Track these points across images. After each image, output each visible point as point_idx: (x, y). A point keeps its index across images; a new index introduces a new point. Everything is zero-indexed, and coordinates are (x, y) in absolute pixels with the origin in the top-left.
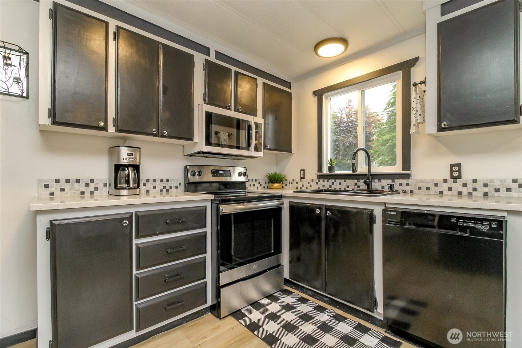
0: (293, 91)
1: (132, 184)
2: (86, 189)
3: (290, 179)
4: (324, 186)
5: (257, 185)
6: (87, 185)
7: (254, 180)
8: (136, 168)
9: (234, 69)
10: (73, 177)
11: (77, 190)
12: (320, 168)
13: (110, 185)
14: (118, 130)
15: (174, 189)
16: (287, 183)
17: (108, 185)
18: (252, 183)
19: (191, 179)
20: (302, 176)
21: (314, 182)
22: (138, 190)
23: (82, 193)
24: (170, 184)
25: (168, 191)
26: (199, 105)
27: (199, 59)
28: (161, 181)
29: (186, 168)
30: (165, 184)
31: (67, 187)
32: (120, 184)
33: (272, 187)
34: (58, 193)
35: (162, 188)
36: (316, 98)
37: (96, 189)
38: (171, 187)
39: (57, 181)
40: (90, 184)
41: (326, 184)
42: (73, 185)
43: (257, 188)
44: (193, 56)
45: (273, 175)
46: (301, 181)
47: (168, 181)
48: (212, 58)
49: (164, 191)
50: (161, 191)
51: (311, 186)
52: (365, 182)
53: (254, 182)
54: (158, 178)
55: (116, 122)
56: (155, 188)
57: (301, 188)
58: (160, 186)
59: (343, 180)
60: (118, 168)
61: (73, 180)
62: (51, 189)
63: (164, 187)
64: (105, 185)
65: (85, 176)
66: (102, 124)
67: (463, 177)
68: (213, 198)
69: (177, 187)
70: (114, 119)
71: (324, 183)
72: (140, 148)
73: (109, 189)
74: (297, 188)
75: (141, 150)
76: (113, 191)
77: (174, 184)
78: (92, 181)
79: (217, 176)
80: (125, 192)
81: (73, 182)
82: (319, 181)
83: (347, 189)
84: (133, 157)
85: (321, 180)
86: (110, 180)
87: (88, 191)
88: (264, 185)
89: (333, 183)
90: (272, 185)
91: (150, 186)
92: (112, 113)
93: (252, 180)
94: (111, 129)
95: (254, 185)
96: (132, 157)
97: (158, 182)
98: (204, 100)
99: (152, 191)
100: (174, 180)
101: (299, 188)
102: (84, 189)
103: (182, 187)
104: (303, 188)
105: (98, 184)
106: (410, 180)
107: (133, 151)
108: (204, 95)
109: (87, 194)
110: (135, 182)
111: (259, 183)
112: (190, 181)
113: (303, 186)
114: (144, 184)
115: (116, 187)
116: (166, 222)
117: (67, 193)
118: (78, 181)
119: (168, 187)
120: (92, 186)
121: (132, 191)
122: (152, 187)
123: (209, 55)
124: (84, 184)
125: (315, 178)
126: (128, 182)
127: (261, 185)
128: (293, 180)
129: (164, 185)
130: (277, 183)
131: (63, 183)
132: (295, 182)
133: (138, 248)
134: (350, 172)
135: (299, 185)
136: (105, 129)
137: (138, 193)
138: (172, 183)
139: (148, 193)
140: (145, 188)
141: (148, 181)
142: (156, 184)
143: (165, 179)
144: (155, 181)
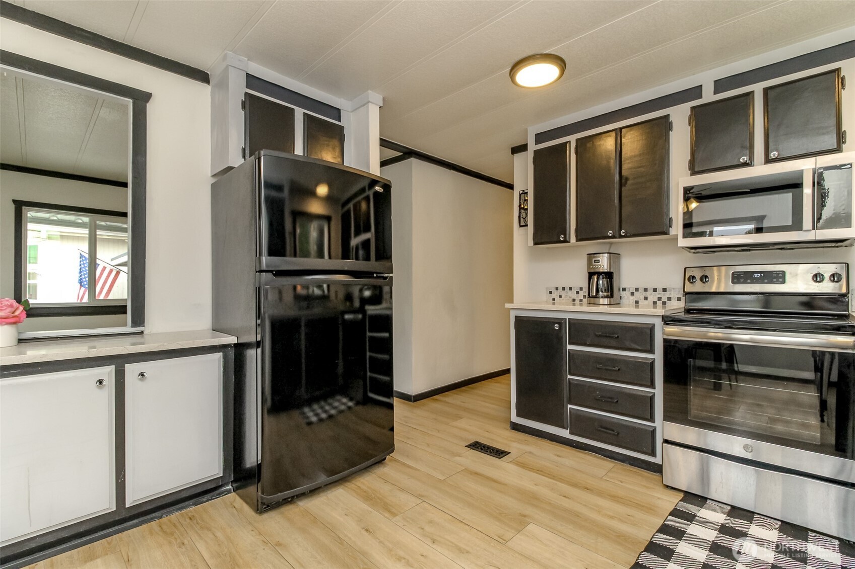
2: (577, 297)
6: (578, 293)
10: (567, 286)
11: (570, 298)
14: (578, 240)
15: (674, 302)
19: (690, 288)
23: (574, 300)
24: (667, 294)
25: (664, 303)
28: (655, 290)
29: (684, 270)
30: (659, 293)
31: (563, 294)
34: (557, 299)
35: (656, 299)
37: (584, 297)
38: (669, 299)
39: (557, 289)
40: (580, 292)
42: (567, 292)
47: (665, 290)
49: (659, 303)
50: (655, 303)
54: (650, 286)
56: (646, 298)
58: (653, 297)
62: (553, 296)
63: (660, 299)
69: (679, 299)
77: (674, 295)
78: (581, 289)
81: (567, 289)
87: (578, 299)
91: (639, 296)
97: (650, 291)
99: (642, 302)
100: (674, 289)
102: (575, 296)
105: (585, 292)
109: (577, 302)
112: (689, 291)
114: (632, 294)
117: (563, 300)
118: (570, 289)
119: (664, 299)
120: (581, 295)
122: (643, 298)
124: (575, 292)
129: (659, 296)
131: (560, 291)
136: (567, 241)
138: (670, 294)
139: (637, 302)
140: (632, 298)
141: (637, 290)
142: (647, 294)
143: (660, 287)
144: (646, 290)
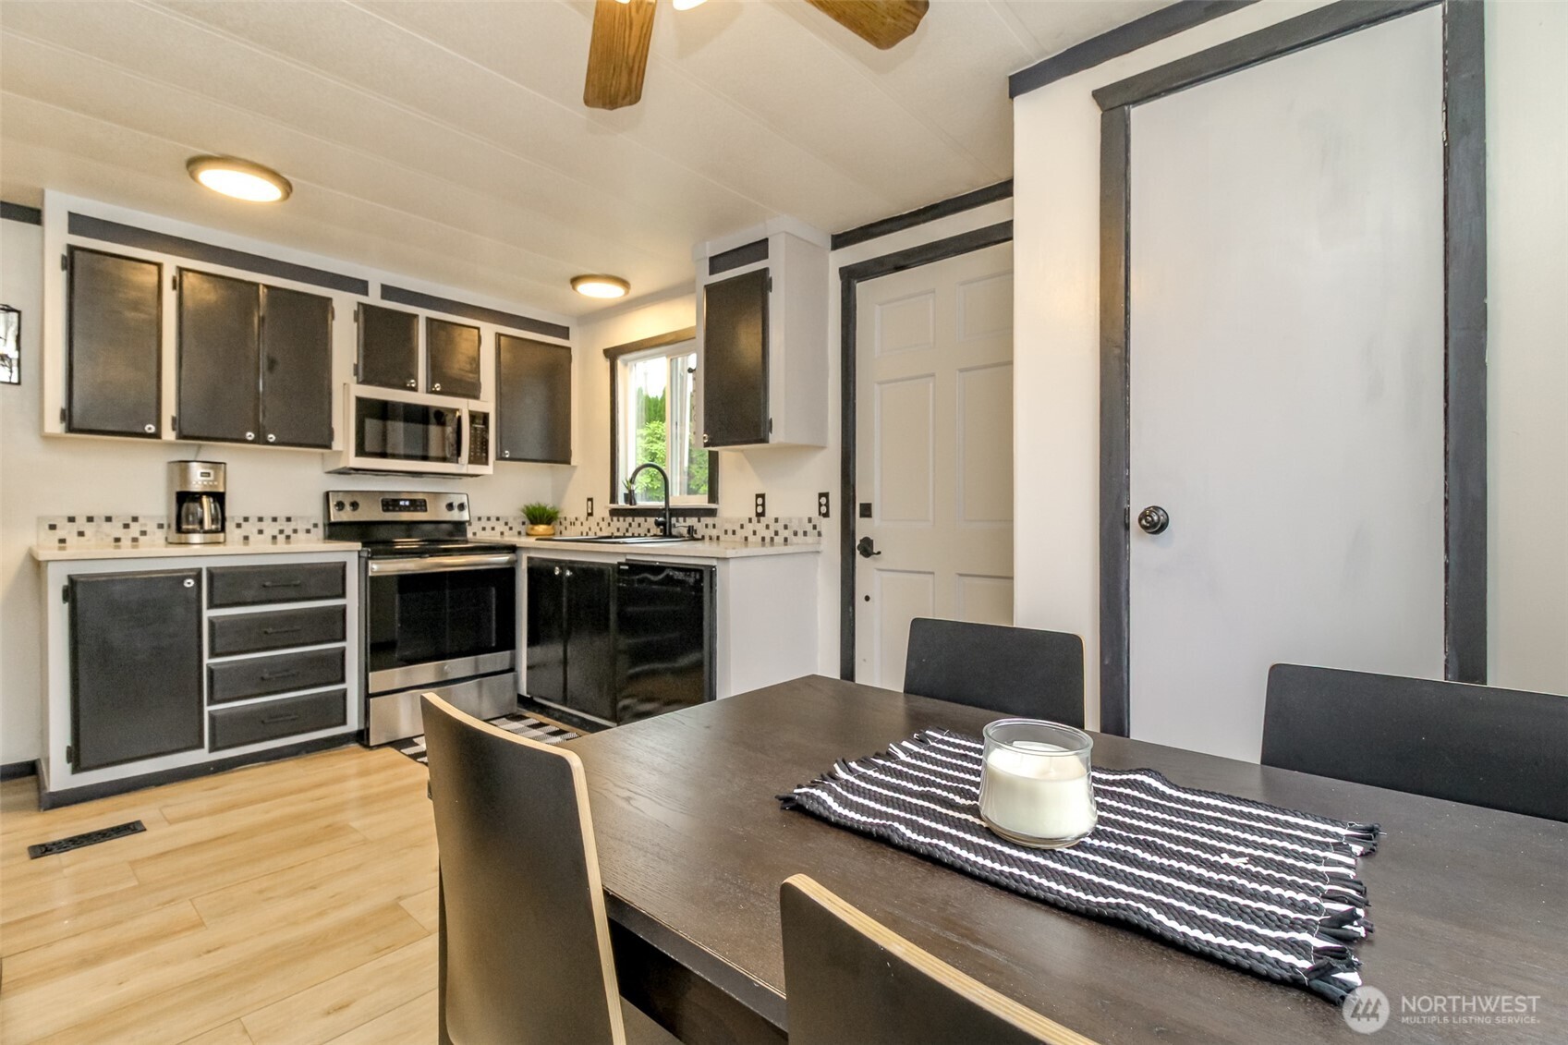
0: (573, 343)
1: (207, 525)
2: (124, 533)
3: (571, 517)
4: (618, 530)
5: (500, 527)
6: (126, 526)
7: (493, 519)
8: (219, 498)
9: (423, 313)
10: (100, 512)
11: (107, 535)
12: (613, 499)
13: (169, 526)
14: (181, 436)
15: (302, 535)
16: (567, 523)
17: (166, 526)
18: (488, 525)
19: (336, 516)
20: (590, 511)
21: (606, 523)
22: (222, 535)
23: (117, 540)
24: (293, 525)
25: (288, 537)
26: (345, 384)
27: (344, 305)
28: (275, 519)
29: (327, 495)
30: (282, 524)
31: (89, 529)
32: (188, 523)
33: (533, 532)
34: (72, 538)
35: (276, 532)
36: (608, 364)
37: (144, 533)
38: (295, 531)
39: (72, 519)
40: (132, 524)
41: (621, 524)
42: (100, 526)
43: (502, 533)
44: (329, 300)
45: (534, 508)
46: (587, 519)
47: (289, 519)
48: (374, 298)
49: (281, 538)
50: (274, 538)
51: (601, 529)
52: (658, 524)
53: (493, 523)
54: (267, 514)
55: (176, 423)
56: (261, 532)
57: (587, 534)
58: (271, 529)
59: (643, 519)
60: (185, 498)
61: (99, 518)
62: (61, 533)
63: (281, 532)
64: (161, 526)
65: (123, 510)
66: (150, 428)
67: (766, 514)
68: (360, 548)
69: (308, 531)
70: (174, 420)
71: (619, 525)
72: (225, 464)
73: (167, 533)
74: (582, 534)
75: (228, 466)
76: (174, 536)
77: (302, 526)
78: (135, 519)
79: (394, 510)
80: (196, 538)
81: (99, 521)
82: (612, 520)
83: (627, 534)
84: (212, 478)
85: (615, 519)
86: (168, 517)
87: (126, 536)
88: (517, 528)
89: (630, 525)
90: (532, 529)
91: (250, 528)
92: (169, 409)
93: (489, 519)
94: (169, 434)
95: (493, 529)
96: (208, 479)
97: (267, 522)
98: (356, 373)
99: (254, 537)
100: (301, 518)
101: (585, 534)
102: (120, 532)
103: (320, 531)
104: (590, 533)
105: (145, 525)
106: (716, 519)
107: (211, 468)
108: (356, 367)
109: (126, 542)
110: (214, 520)
111: (506, 524)
112: (332, 520)
113: (590, 529)
114: (239, 526)
115: (179, 530)
116: (264, 586)
117: (89, 538)
118: (109, 519)
119: (288, 531)
120: (135, 529)
121: (209, 537)
122: (255, 531)
123: (366, 293)
124: (121, 525)
125: (607, 514)
126: (201, 522)
127: (511, 529)
128: (576, 519)
129: (281, 528)
130: (542, 523)
131: (81, 523)
132: (578, 523)
133: (212, 623)
134: (661, 504)
135: (585, 529)
136: (157, 435)
137: (222, 540)
138: (297, 524)
139: (246, 538)
140: (238, 531)
141: (246, 519)
142: (262, 525)
143: (282, 515)
144: (261, 519)
